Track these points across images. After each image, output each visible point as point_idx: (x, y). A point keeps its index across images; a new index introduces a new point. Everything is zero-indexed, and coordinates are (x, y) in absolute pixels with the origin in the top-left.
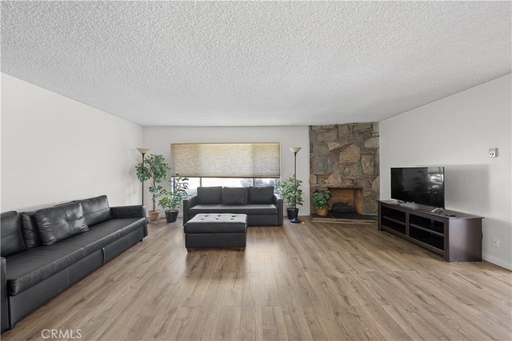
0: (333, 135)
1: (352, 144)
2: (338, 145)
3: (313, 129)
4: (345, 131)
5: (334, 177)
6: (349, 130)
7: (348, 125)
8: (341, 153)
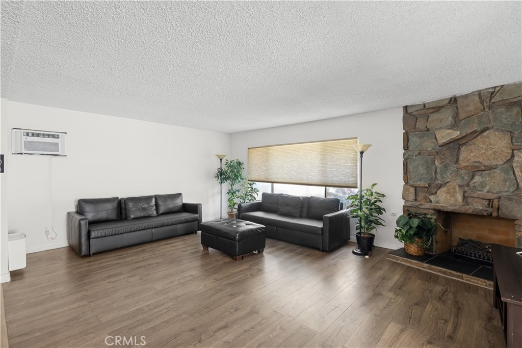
0: (447, 116)
1: (487, 129)
2: (456, 134)
3: (409, 111)
4: (473, 105)
5: (448, 192)
6: (482, 102)
7: (480, 94)
8: (463, 148)
